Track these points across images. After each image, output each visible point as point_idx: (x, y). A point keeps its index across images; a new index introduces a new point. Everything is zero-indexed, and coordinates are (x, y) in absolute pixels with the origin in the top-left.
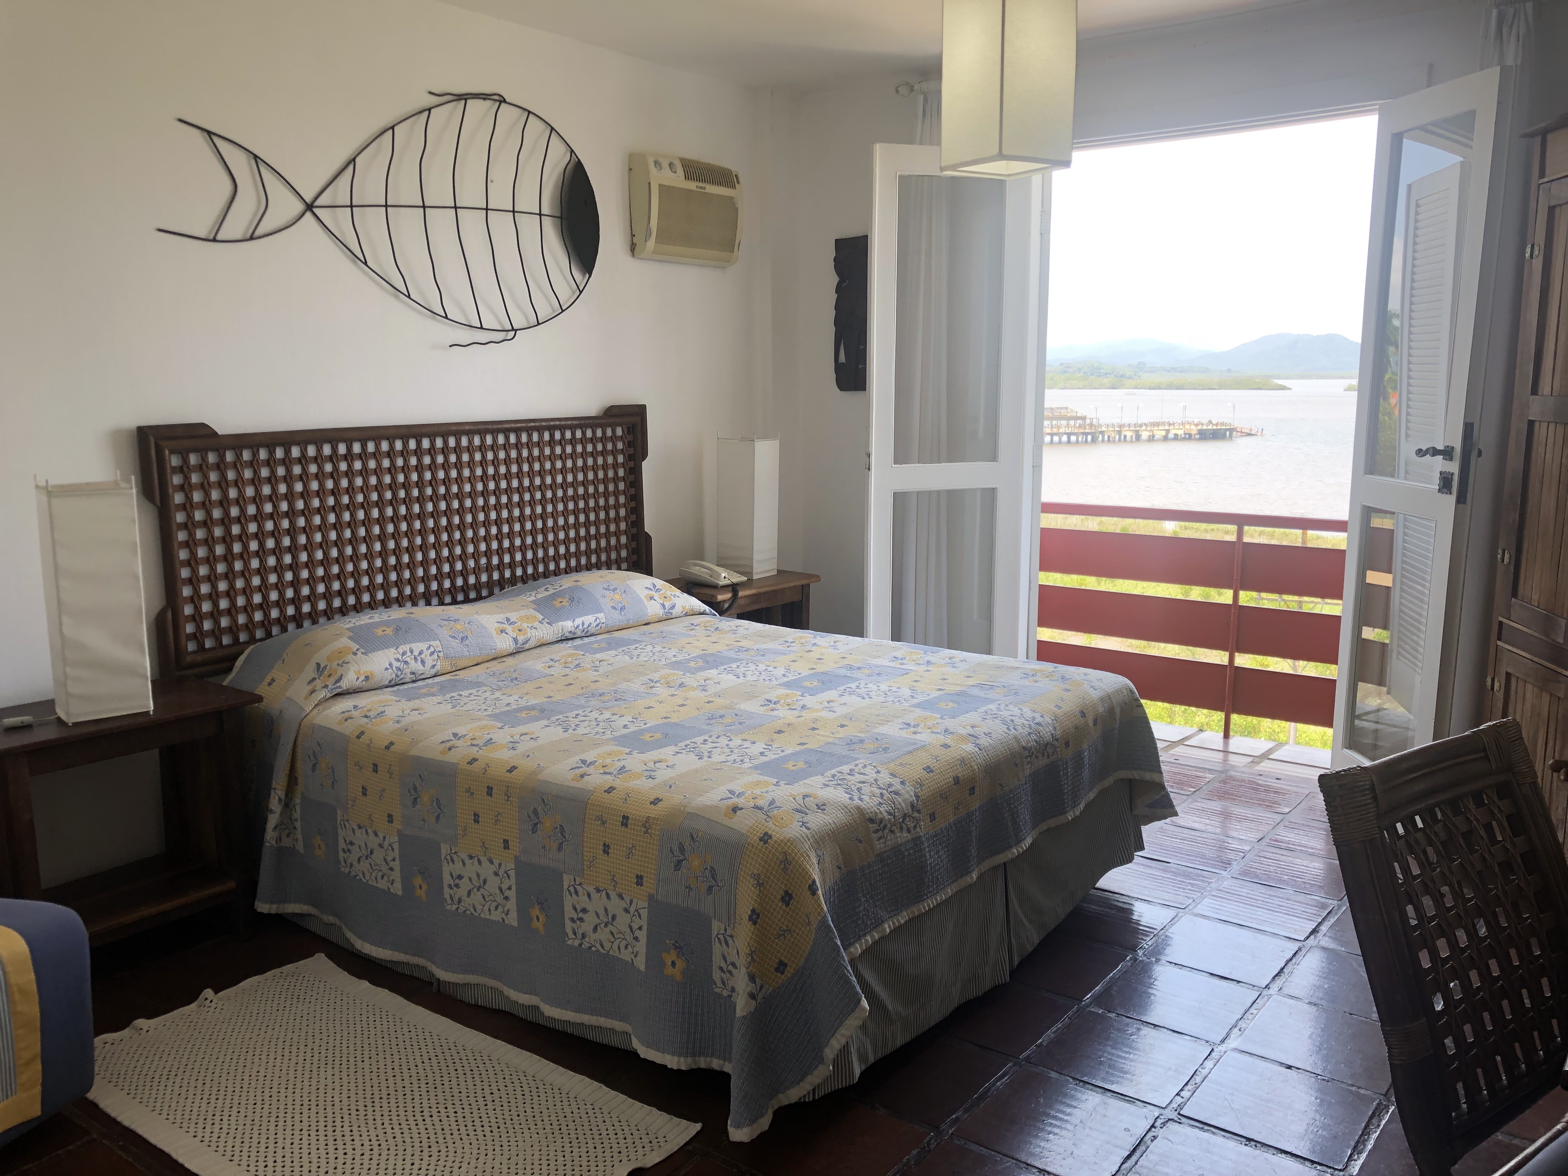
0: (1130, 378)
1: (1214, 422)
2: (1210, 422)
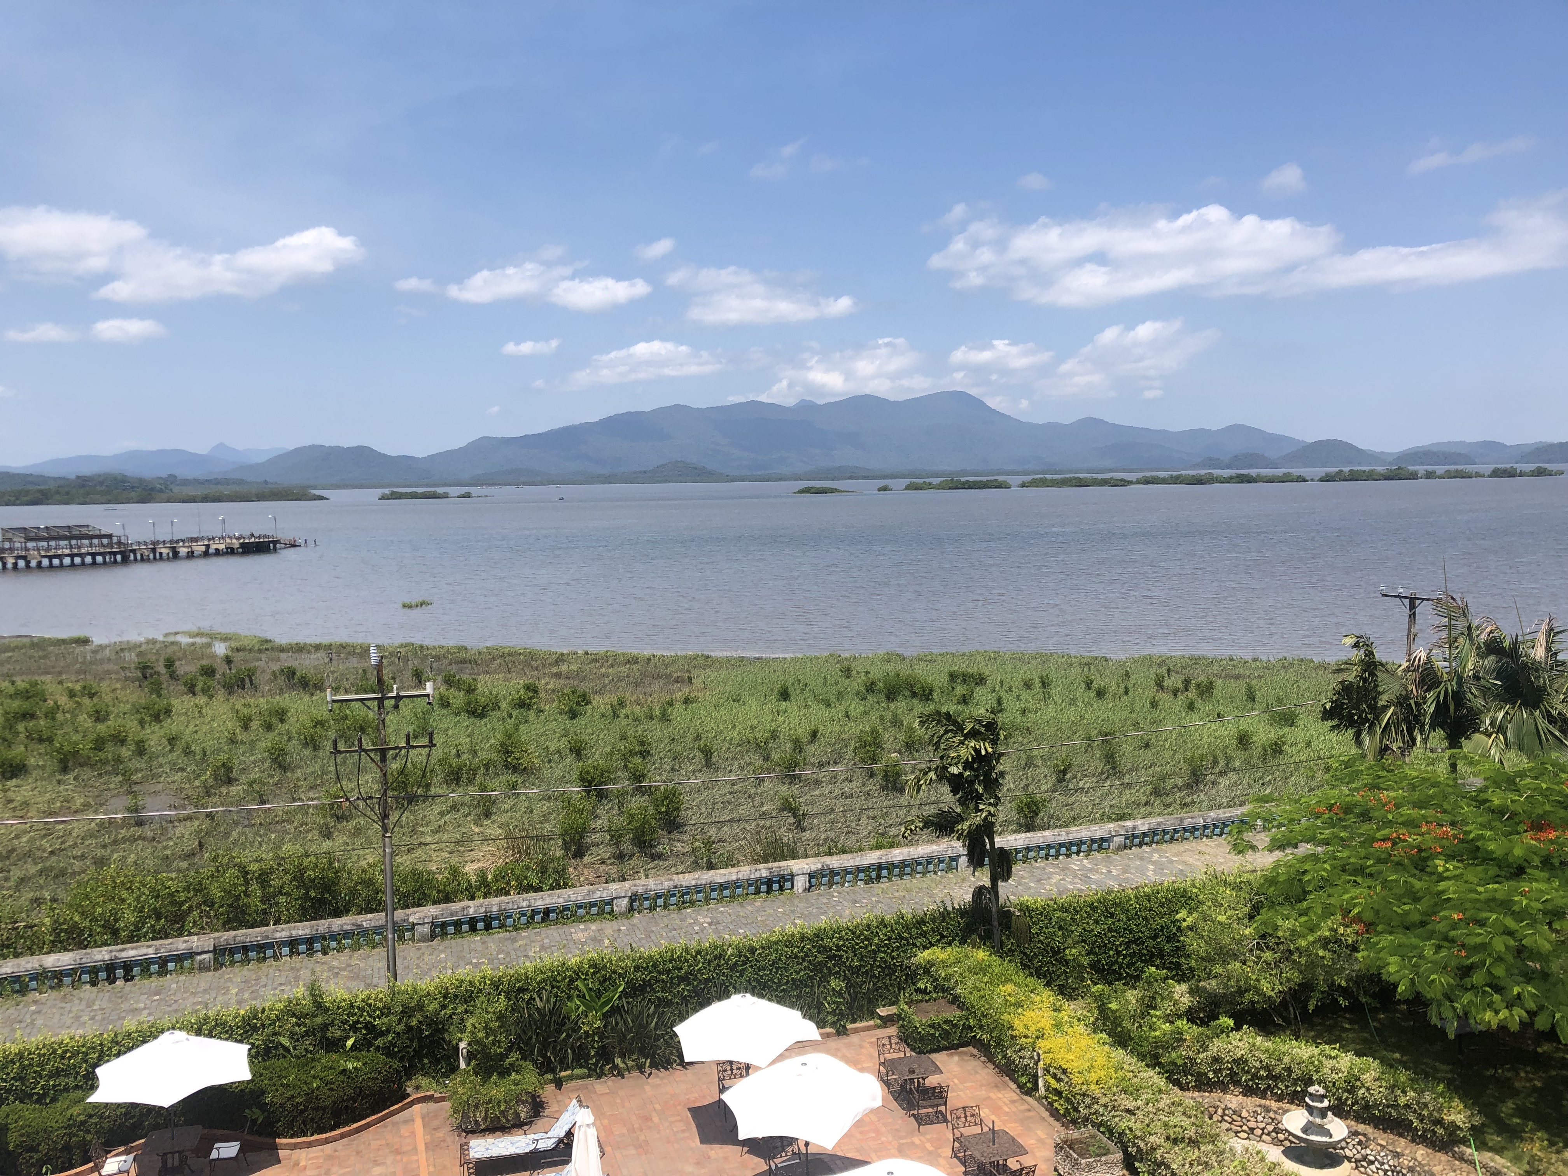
0: (161, 491)
1: (256, 535)
2: (252, 535)
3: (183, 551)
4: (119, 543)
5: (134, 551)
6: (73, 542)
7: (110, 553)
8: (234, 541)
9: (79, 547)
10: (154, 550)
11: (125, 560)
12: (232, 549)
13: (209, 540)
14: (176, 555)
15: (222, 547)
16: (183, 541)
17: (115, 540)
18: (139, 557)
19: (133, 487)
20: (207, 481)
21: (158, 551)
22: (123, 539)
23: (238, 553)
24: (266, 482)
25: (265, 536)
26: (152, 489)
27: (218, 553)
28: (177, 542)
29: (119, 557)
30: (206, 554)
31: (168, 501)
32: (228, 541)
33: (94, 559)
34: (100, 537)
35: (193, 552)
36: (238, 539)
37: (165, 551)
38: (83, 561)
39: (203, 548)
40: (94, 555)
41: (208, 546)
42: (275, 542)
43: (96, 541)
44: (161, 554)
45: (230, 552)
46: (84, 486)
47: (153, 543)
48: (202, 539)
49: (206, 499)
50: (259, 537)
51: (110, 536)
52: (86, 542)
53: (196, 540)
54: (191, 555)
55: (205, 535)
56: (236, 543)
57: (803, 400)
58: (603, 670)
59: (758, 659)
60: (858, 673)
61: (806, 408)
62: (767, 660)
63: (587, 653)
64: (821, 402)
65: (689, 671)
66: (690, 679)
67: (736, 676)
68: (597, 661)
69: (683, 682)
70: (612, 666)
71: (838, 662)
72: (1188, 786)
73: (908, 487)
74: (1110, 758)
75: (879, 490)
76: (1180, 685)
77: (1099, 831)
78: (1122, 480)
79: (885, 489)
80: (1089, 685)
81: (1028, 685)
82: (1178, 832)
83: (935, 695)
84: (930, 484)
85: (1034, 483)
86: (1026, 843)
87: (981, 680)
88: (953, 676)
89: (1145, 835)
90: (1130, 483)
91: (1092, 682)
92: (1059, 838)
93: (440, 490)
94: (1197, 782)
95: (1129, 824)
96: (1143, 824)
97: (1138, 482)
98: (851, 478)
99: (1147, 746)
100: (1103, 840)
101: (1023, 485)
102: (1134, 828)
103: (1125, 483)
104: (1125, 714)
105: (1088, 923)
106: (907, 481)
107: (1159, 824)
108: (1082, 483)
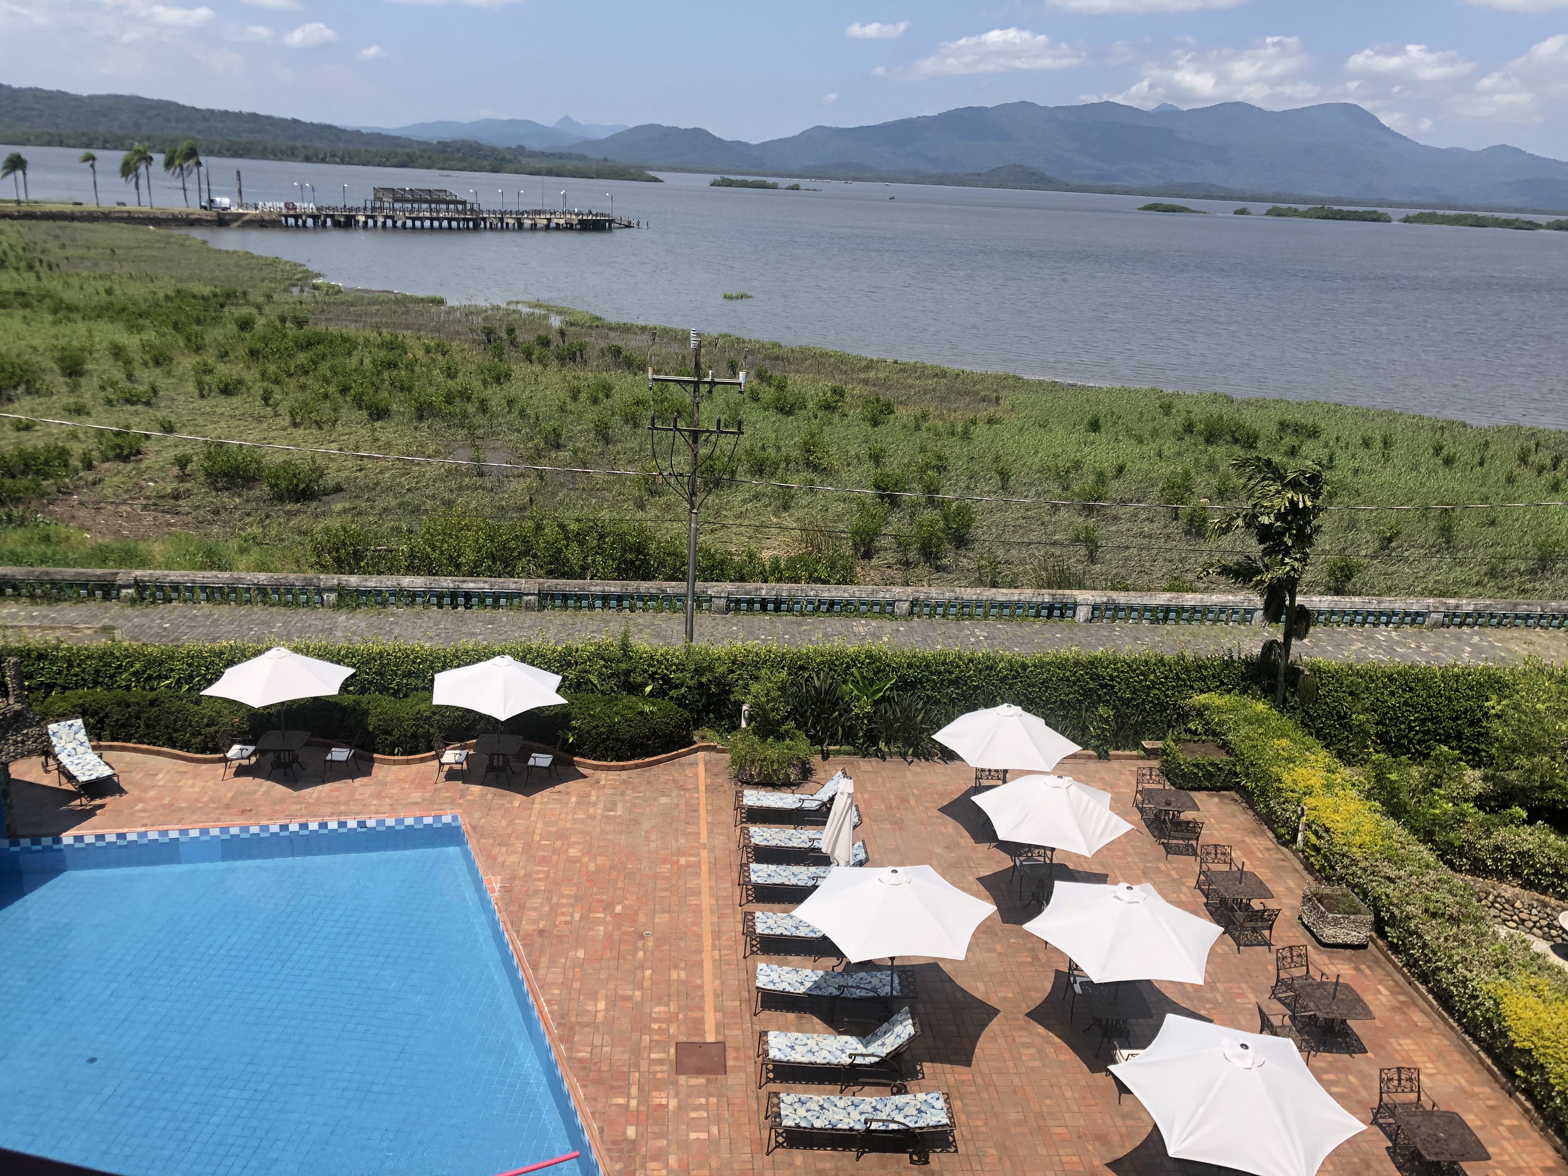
0: (510, 161)
1: (594, 212)
2: (590, 213)
3: (527, 223)
4: (472, 210)
5: (484, 219)
6: (433, 206)
7: (464, 219)
8: (573, 217)
9: (438, 212)
10: (501, 220)
11: (476, 227)
12: (571, 225)
13: (551, 214)
14: (521, 226)
15: (562, 222)
16: (528, 213)
17: (468, 207)
18: (488, 225)
19: (486, 156)
20: (552, 154)
21: (505, 220)
22: (476, 207)
23: (576, 229)
24: (605, 160)
25: (602, 215)
26: (502, 159)
27: (558, 227)
28: (522, 213)
29: (471, 224)
30: (547, 228)
31: (516, 173)
32: (568, 216)
33: (450, 224)
34: (456, 202)
35: (536, 225)
36: (577, 215)
37: (511, 221)
38: (440, 224)
39: (545, 222)
40: (450, 220)
41: (549, 220)
42: (611, 221)
43: (452, 207)
44: (507, 224)
45: (569, 227)
46: (443, 152)
47: (501, 213)
48: (545, 212)
49: (550, 173)
50: (596, 215)
51: (464, 203)
52: (444, 206)
53: (539, 212)
54: (534, 227)
55: (548, 209)
56: (575, 219)
57: (1164, 105)
58: (910, 381)
59: (1072, 385)
60: (1178, 411)
61: (1167, 113)
62: (1083, 388)
63: (896, 362)
64: (1184, 108)
65: (996, 391)
66: (998, 399)
67: (1046, 401)
68: (905, 371)
69: (990, 401)
70: (919, 378)
71: (1159, 398)
72: (1533, 572)
73: (1269, 213)
74: (1446, 531)
75: (1236, 213)
76: (1548, 462)
77: (1415, 604)
78: (1530, 223)
79: (1243, 212)
80: (1438, 450)
81: (1366, 443)
82: (1507, 618)
83: (1260, 444)
84: (1296, 210)
85: (1421, 219)
86: (1332, 605)
87: (1314, 433)
88: (1283, 426)
89: (1468, 615)
90: (1538, 226)
91: (1441, 448)
92: (1369, 606)
93: (770, 180)
94: (1544, 569)
95: (1452, 601)
96: (1469, 604)
97: (1549, 226)
98: (1205, 197)
99: (1492, 523)
100: (1418, 614)
101: (1407, 220)
102: (1457, 606)
103: (1532, 226)
104: (1473, 487)
105: (1382, 694)
106: (1270, 206)
107: (1488, 606)
108: (1479, 223)
